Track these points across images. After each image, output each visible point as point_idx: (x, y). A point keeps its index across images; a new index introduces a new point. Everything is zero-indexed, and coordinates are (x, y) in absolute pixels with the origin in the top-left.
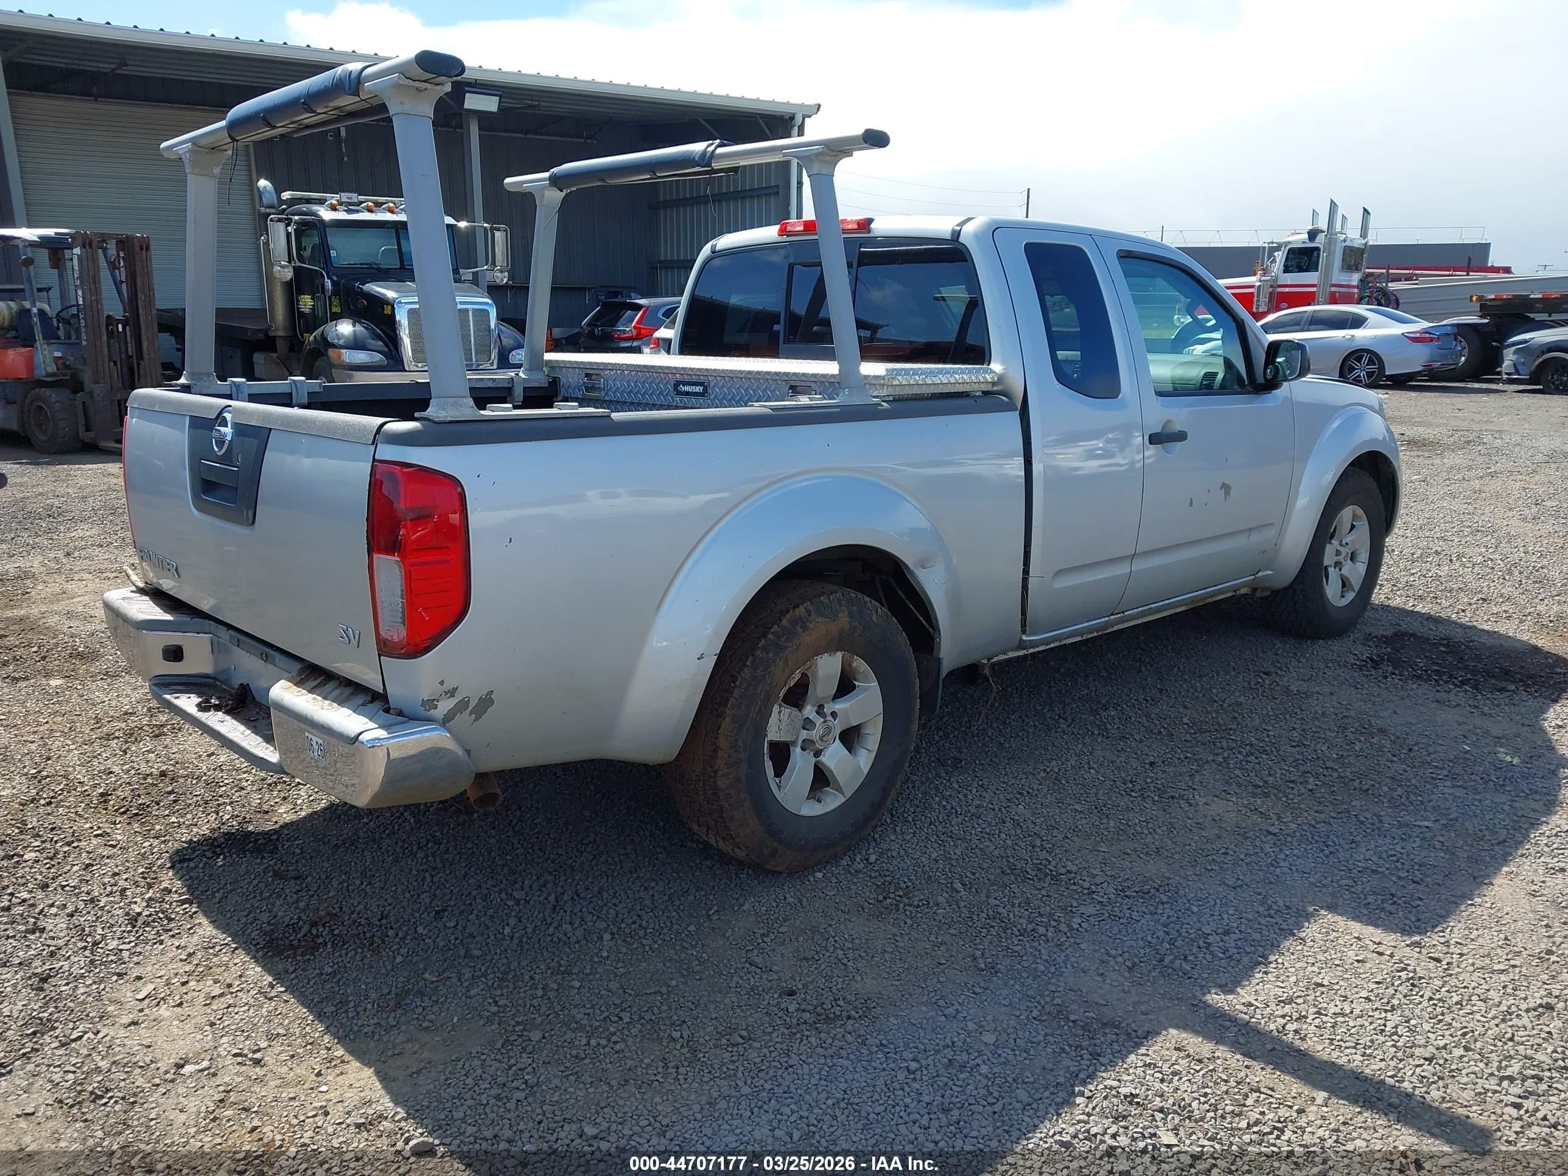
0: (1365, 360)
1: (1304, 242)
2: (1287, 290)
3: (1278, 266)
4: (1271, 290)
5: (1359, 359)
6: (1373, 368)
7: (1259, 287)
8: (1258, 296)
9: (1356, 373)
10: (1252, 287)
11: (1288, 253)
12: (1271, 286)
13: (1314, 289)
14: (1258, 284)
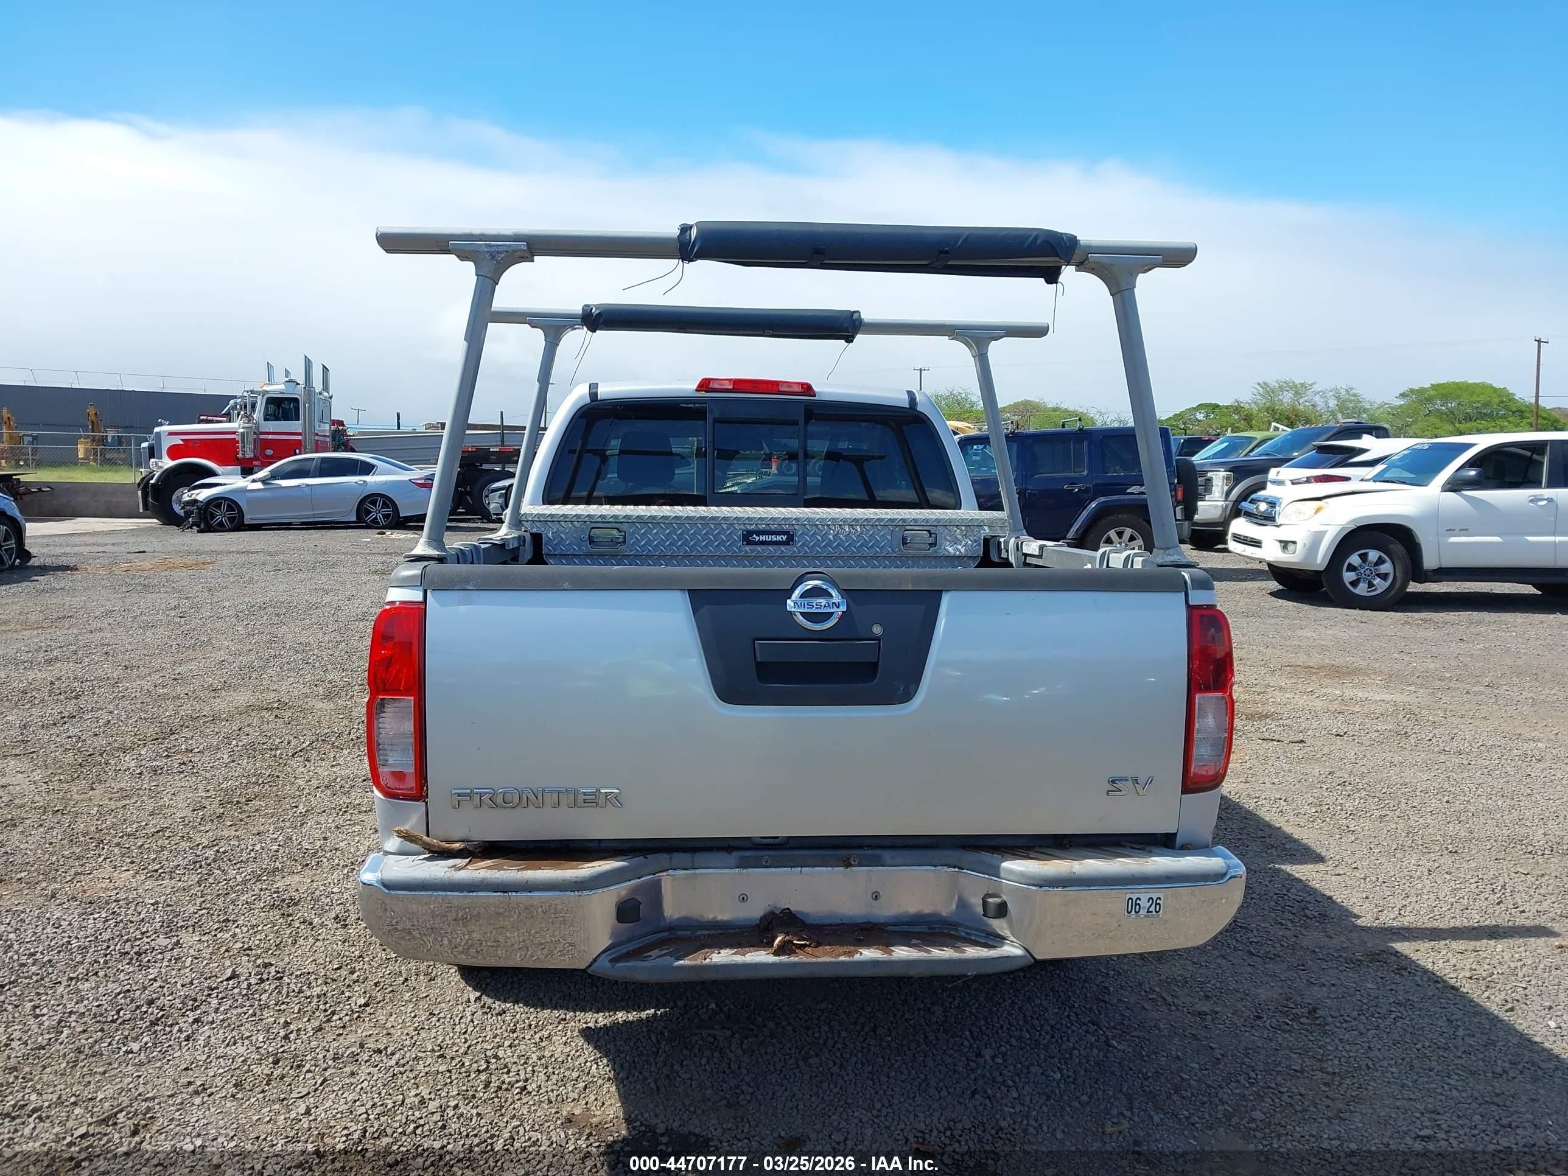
0: (380, 503)
1: (281, 393)
2: (270, 437)
3: (258, 415)
4: (255, 436)
5: (374, 503)
6: (389, 511)
7: (243, 434)
8: (243, 442)
9: (373, 515)
10: (234, 433)
11: (267, 403)
12: (255, 433)
13: (300, 437)
14: (241, 430)
